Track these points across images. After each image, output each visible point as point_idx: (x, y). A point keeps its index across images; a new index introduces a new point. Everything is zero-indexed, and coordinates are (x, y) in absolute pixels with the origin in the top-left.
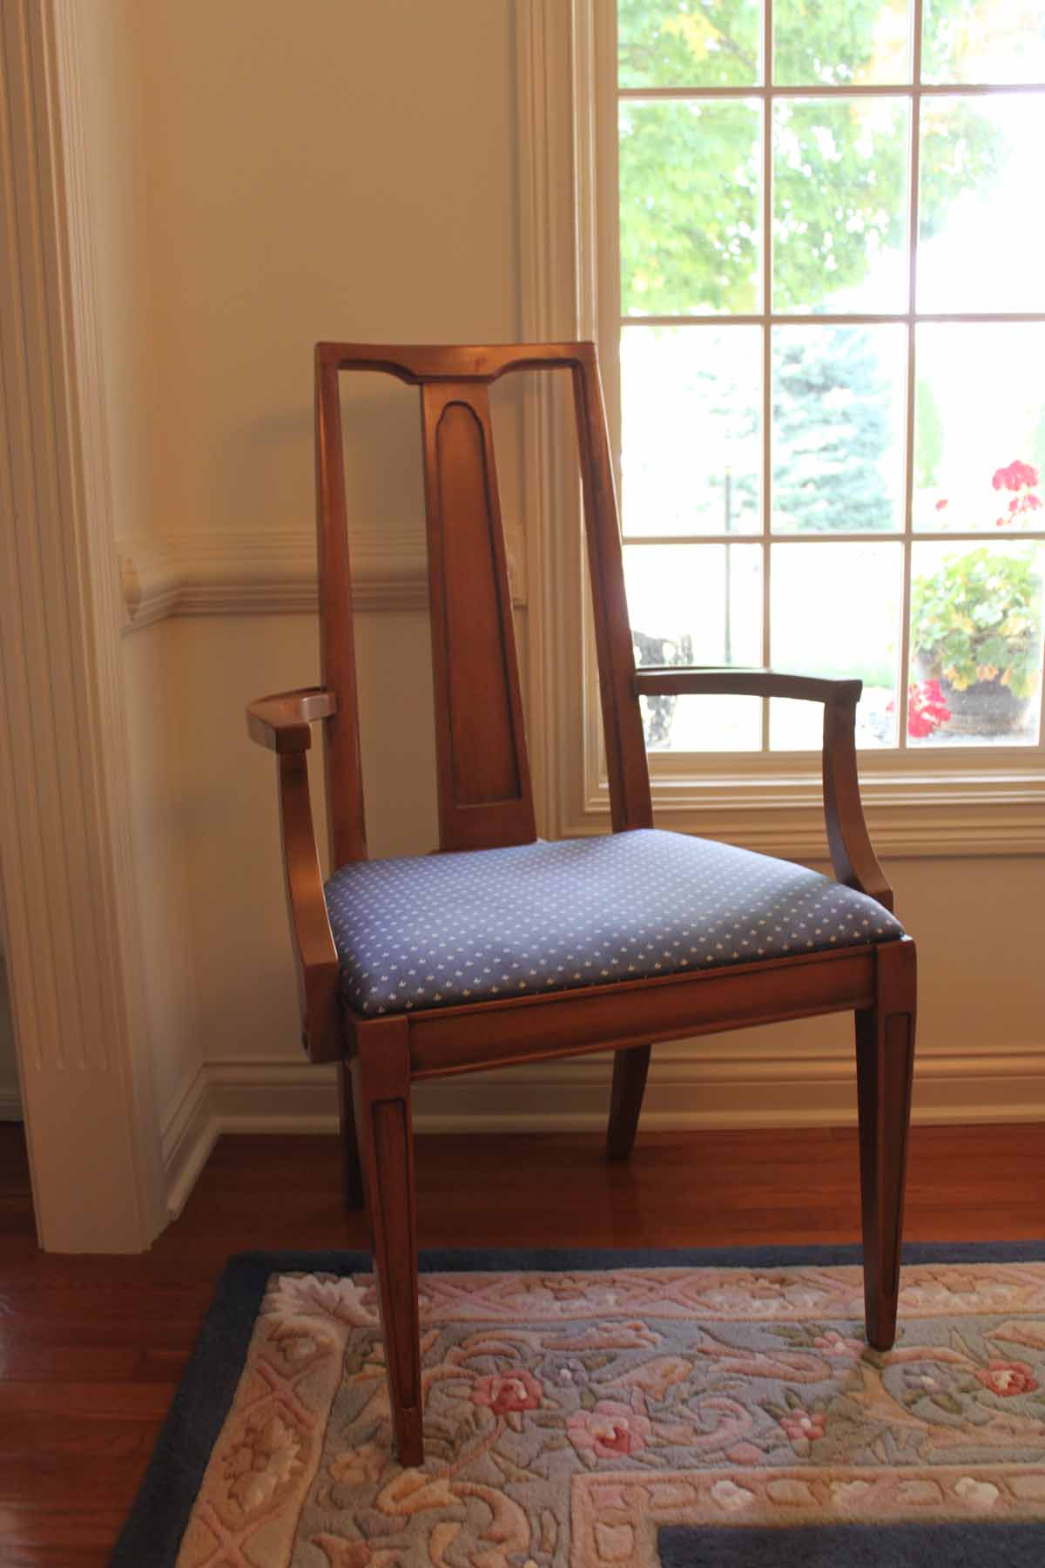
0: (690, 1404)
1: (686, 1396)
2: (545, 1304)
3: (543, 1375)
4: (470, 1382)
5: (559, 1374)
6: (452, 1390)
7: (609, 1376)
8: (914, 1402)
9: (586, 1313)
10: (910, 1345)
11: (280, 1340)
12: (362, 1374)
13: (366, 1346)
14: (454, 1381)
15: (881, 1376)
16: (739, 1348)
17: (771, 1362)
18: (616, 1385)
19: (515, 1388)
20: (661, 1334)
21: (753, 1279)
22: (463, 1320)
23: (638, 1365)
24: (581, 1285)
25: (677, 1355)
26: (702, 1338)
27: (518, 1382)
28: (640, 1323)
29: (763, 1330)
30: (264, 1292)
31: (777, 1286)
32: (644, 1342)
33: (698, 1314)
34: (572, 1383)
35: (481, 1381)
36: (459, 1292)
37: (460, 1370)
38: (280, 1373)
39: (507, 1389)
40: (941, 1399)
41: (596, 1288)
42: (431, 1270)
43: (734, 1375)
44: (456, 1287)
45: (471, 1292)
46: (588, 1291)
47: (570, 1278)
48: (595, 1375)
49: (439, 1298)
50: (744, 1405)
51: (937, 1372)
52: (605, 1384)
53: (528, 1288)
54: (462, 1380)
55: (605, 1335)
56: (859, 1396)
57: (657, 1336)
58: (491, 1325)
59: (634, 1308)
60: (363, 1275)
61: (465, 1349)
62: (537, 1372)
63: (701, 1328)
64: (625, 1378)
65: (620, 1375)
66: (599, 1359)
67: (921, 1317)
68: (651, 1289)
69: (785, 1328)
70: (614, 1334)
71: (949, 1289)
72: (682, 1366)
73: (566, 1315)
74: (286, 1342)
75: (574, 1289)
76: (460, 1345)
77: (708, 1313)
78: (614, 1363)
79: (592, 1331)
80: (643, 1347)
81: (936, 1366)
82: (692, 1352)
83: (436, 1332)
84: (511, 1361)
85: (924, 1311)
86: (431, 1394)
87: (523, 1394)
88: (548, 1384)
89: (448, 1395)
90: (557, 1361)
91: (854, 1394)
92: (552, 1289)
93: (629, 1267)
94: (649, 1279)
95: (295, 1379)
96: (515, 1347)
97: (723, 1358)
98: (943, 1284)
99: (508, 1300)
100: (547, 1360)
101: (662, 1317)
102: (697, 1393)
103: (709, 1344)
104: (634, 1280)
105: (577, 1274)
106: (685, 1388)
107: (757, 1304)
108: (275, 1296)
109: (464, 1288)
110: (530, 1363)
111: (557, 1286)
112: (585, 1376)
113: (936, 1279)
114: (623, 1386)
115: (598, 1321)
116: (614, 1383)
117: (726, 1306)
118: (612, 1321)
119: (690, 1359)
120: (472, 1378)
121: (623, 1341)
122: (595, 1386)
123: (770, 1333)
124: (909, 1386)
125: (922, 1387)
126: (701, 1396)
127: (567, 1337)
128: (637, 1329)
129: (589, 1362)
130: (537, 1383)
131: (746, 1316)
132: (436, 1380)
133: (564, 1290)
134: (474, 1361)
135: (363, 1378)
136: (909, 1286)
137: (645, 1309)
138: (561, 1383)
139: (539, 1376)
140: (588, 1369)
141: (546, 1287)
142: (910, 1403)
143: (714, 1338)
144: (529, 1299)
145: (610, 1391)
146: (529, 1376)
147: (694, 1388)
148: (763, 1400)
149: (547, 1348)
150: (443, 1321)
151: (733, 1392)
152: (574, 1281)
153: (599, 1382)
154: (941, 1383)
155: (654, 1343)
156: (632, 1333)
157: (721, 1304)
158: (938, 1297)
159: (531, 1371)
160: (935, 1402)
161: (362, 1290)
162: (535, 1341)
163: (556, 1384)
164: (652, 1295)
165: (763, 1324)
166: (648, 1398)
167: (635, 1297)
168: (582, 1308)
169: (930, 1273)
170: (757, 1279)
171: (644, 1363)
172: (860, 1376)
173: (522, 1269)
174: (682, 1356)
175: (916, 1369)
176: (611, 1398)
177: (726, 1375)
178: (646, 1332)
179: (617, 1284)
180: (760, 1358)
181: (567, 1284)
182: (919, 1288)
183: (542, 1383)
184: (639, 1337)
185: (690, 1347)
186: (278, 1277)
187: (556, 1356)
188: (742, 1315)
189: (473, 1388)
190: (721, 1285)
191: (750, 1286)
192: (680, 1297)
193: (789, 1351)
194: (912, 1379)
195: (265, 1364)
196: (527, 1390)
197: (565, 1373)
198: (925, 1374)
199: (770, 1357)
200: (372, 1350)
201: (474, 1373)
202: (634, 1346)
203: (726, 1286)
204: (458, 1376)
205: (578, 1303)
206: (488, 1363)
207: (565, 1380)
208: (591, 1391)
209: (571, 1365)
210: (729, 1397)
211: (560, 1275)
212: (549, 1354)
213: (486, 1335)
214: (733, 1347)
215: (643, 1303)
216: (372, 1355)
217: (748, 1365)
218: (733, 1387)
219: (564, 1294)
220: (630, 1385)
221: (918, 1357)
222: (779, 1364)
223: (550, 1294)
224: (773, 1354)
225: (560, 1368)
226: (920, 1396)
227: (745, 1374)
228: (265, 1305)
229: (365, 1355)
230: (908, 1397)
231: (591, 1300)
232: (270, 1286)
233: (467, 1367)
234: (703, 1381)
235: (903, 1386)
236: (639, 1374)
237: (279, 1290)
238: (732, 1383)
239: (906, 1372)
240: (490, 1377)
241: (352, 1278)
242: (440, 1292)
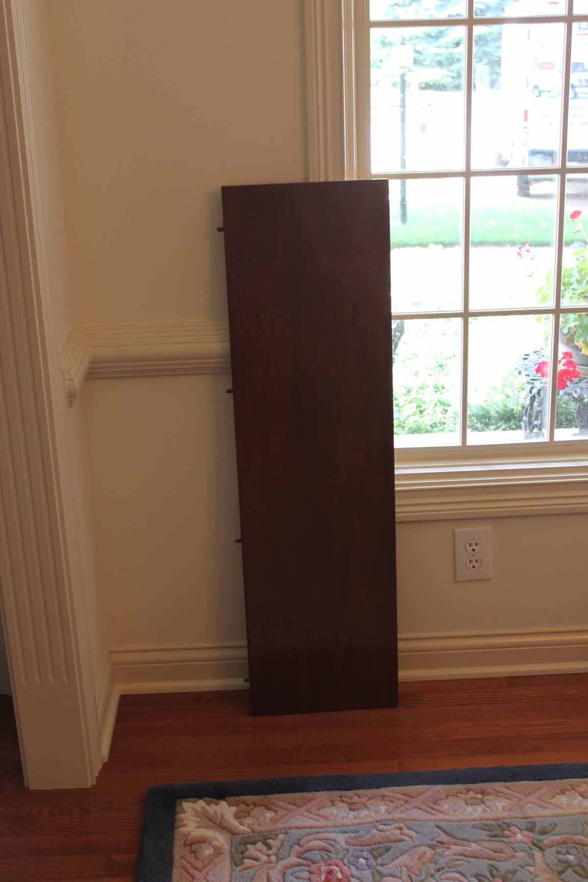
0: (435, 876)
1: (432, 871)
2: (344, 814)
3: (349, 863)
4: (307, 868)
5: (358, 862)
6: (298, 874)
7: (388, 861)
8: (563, 872)
9: (370, 820)
10: (560, 834)
11: (191, 845)
12: (243, 866)
13: (242, 848)
14: (298, 868)
15: (544, 855)
16: (461, 840)
17: (480, 848)
18: (391, 867)
19: (335, 872)
20: (415, 831)
21: (465, 791)
22: (297, 828)
23: (404, 853)
24: (364, 799)
25: (425, 845)
26: (438, 833)
27: (336, 868)
28: (402, 825)
29: (474, 827)
30: (175, 813)
31: (480, 796)
32: (405, 837)
33: (436, 817)
34: (366, 867)
35: (314, 867)
36: (294, 807)
37: (300, 860)
38: (197, 869)
39: (330, 872)
40: (578, 869)
41: (373, 801)
42: (273, 793)
43: (459, 857)
44: (289, 803)
45: (299, 807)
46: (369, 803)
47: (357, 795)
48: (380, 861)
49: (281, 812)
50: (465, 876)
51: (576, 852)
52: (387, 866)
53: (333, 803)
54: (304, 868)
55: (382, 834)
56: (531, 869)
57: (412, 833)
58: (314, 830)
59: (397, 815)
60: (232, 798)
61: (302, 847)
62: (345, 861)
63: (438, 827)
64: (397, 861)
65: (393, 860)
66: (381, 851)
67: (565, 815)
68: (406, 802)
69: (487, 825)
70: (387, 833)
71: (581, 796)
72: (429, 852)
73: (357, 821)
74: (194, 847)
75: (360, 803)
76: (299, 845)
77: (442, 816)
78: (390, 852)
79: (374, 831)
80: (405, 841)
81: (575, 847)
82: (434, 843)
83: (281, 836)
84: (329, 854)
85: (568, 812)
86: (286, 878)
87: (340, 876)
88: (353, 868)
89: (296, 878)
90: (356, 853)
91: (529, 868)
92: (347, 803)
93: (391, 786)
94: (405, 795)
95: (205, 871)
96: (331, 845)
97: (452, 846)
98: (578, 792)
99: (322, 812)
100: (350, 853)
101: (414, 820)
102: (439, 870)
103: (443, 837)
104: (396, 795)
105: (361, 792)
106: (432, 866)
107: (469, 809)
108: (182, 816)
109: (295, 805)
110: (341, 855)
111: (349, 801)
112: (373, 862)
113: (573, 789)
114: (396, 868)
115: (377, 824)
116: (391, 865)
117: (451, 811)
118: (385, 825)
119: (433, 847)
120: (309, 866)
121: (393, 838)
122: (380, 868)
123: (477, 828)
124: (560, 861)
125: (567, 862)
126: (442, 871)
127: (360, 837)
128: (400, 829)
129: (375, 853)
130: (347, 868)
131: (464, 817)
132: (288, 868)
133: (354, 803)
134: (308, 855)
135: (245, 869)
136: (559, 794)
137: (402, 816)
138: (360, 867)
139: (347, 864)
140: (375, 857)
141: (343, 801)
142: (561, 873)
143: (446, 833)
144: (334, 810)
145: (391, 871)
146: (341, 863)
147: (437, 867)
148: (477, 873)
149: (349, 845)
150: (285, 829)
151: (460, 869)
152: (360, 797)
153: (382, 865)
154: (579, 860)
155: (411, 838)
156: (398, 832)
157: (448, 810)
158: (576, 802)
159: (342, 860)
160: (576, 872)
161: (234, 809)
162: (341, 838)
163: (357, 868)
164: (407, 806)
165: (474, 823)
166: (411, 874)
167: (397, 808)
168: (366, 816)
169: (571, 785)
170: (468, 792)
171: (407, 851)
172: (532, 856)
173: (328, 790)
174: (429, 846)
175: (564, 851)
176: (390, 875)
177: (454, 857)
178: (406, 831)
179: (385, 798)
180: (473, 844)
181: (356, 799)
182: (564, 795)
183: (350, 868)
184: (402, 834)
185: (432, 840)
186: (181, 802)
187: (355, 850)
188: (461, 817)
189: (311, 873)
190: (447, 797)
191: (463, 796)
192: (424, 807)
193: (490, 840)
194: (561, 857)
195: (183, 861)
196: (342, 872)
197: (362, 861)
198: (569, 854)
199: (479, 845)
200: (247, 850)
201: (310, 863)
202: (400, 841)
203: (450, 797)
204: (300, 865)
205: (364, 813)
206: (316, 855)
207: (362, 865)
208: (378, 871)
209: (365, 856)
210: (457, 872)
211: (350, 793)
212: (351, 848)
213: (313, 837)
214: (457, 839)
215: (402, 812)
216: (247, 853)
217: (467, 851)
218: (460, 866)
219: (353, 807)
220: (401, 866)
221: (565, 842)
222: (485, 850)
223: (347, 807)
224: (479, 843)
225: (358, 858)
226: (566, 869)
227: (465, 856)
228: (177, 823)
229: (243, 853)
230: (559, 869)
231: (372, 810)
232: (178, 809)
233: (304, 859)
234: (442, 862)
235: (557, 861)
236: (404, 859)
237: (184, 812)
238: (459, 862)
239: (558, 853)
240: (319, 864)
241: (226, 800)
242: (281, 808)
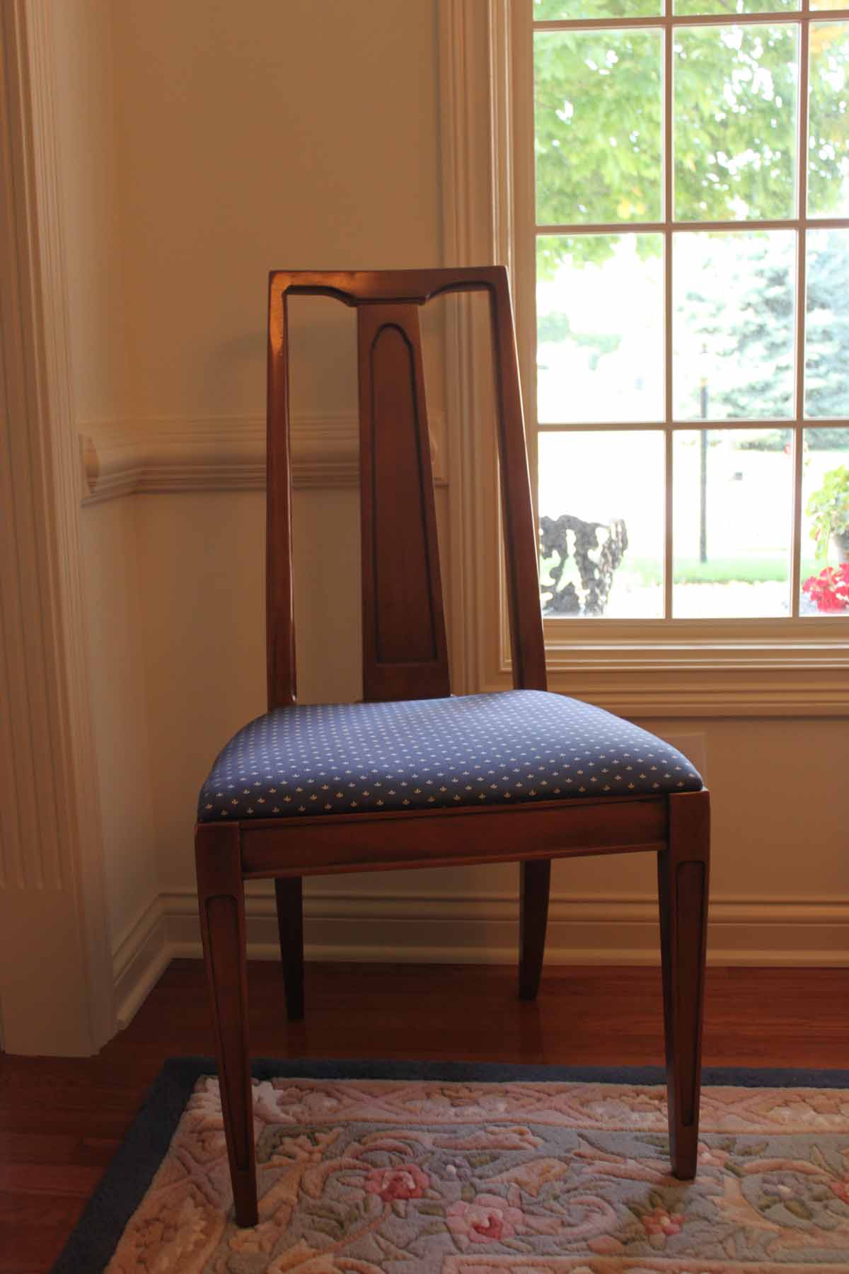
0: (560, 1200)
1: (558, 1192)
2: (441, 1110)
3: (430, 1169)
4: (364, 1173)
5: (445, 1169)
6: (348, 1180)
7: (491, 1173)
8: (768, 1207)
9: (479, 1118)
10: (773, 1157)
11: (200, 1133)
12: (270, 1163)
13: (276, 1141)
14: (349, 1172)
15: (741, 1182)
16: (613, 1153)
17: (641, 1167)
18: (497, 1182)
19: (404, 1180)
20: (543, 1139)
21: (635, 1095)
22: (365, 1121)
23: (518, 1165)
24: (475, 1095)
25: (555, 1157)
26: (579, 1143)
27: (408, 1175)
28: (525, 1128)
29: (637, 1139)
30: (192, 1091)
31: (656, 1102)
32: (525, 1145)
33: (580, 1123)
34: (455, 1178)
35: (374, 1171)
36: (365, 1097)
37: (357, 1162)
38: (197, 1161)
39: (398, 1179)
40: (793, 1204)
41: (489, 1097)
42: (343, 1077)
43: (605, 1177)
44: (364, 1092)
45: (376, 1097)
46: (481, 1100)
47: (467, 1088)
48: (478, 1171)
49: (347, 1101)
50: (610, 1203)
51: (793, 1181)
52: (487, 1180)
53: (428, 1096)
54: (358, 1171)
55: (492, 1137)
56: (717, 1200)
57: (538, 1140)
58: (392, 1125)
59: (521, 1114)
60: (281, 1079)
61: (365, 1144)
62: (425, 1167)
63: (581, 1136)
64: (505, 1175)
65: (501, 1172)
66: (483, 1158)
67: (785, 1133)
68: (539, 1100)
69: (658, 1138)
70: (500, 1137)
71: (815, 1110)
72: (558, 1167)
73: (459, 1120)
74: (205, 1134)
75: (469, 1098)
76: (359, 1141)
77: (588, 1122)
78: (497, 1162)
79: (479, 1133)
80: (525, 1149)
81: (794, 1176)
82: (570, 1155)
83: (341, 1130)
84: (403, 1156)
85: (789, 1129)
86: (327, 1183)
87: (412, 1185)
88: (435, 1177)
89: (343, 1184)
90: (444, 1158)
91: (712, 1197)
92: (450, 1097)
93: (521, 1080)
94: (537, 1091)
95: (209, 1165)
96: (409, 1145)
97: (597, 1162)
98: (811, 1106)
99: (408, 1105)
100: (437, 1156)
101: (546, 1124)
102: (568, 1191)
103: (586, 1149)
104: (524, 1091)
105: (475, 1085)
106: (559, 1186)
107: (635, 1116)
108: (202, 1095)
109: (371, 1094)
110: (421, 1158)
111: (454, 1094)
112: (469, 1172)
113: (804, 1101)
114: (503, 1182)
115: (486, 1124)
116: (494, 1179)
117: (606, 1118)
118: (498, 1126)
119: (567, 1161)
120: (367, 1170)
121: (507, 1143)
122: (476, 1181)
123: (643, 1142)
124: (766, 1193)
125: (778, 1194)
126: (572, 1193)
127: (457, 1138)
128: (521, 1133)
129: (473, 1160)
130: (425, 1176)
131: (624, 1126)
132: (334, 1170)
133: (461, 1098)
134: (371, 1156)
135: (271, 1167)
136: (779, 1106)
137: (530, 1117)
138: (446, 1177)
139: (427, 1171)
140: (473, 1166)
141: (444, 1095)
142: (763, 1208)
143: (592, 1144)
144: (428, 1104)
145: (491, 1186)
146: (419, 1169)
147: (568, 1186)
148: (628, 1200)
149: (438, 1147)
150: (347, 1121)
151: (600, 1191)
152: (470, 1091)
153: (480, 1177)
154: (797, 1192)
155: (535, 1146)
156: (516, 1137)
157: (602, 1116)
158: (805, 1117)
159: (420, 1165)
160: (787, 1208)
161: (280, 1093)
162: (427, 1140)
163: (442, 1178)
164: (538, 1105)
165: (638, 1134)
166: (523, 1192)
167: (523, 1106)
168: (475, 1114)
169: (800, 1096)
170: (638, 1095)
171: (524, 1163)
172: (720, 1182)
173: (426, 1078)
174: (560, 1159)
175: (775, 1179)
176: (490, 1191)
177: (597, 1176)
178: (530, 1136)
179: (509, 1095)
180: (631, 1163)
181: (465, 1093)
182: (786, 1108)
183: (429, 1176)
184: (521, 1140)
185: (568, 1151)
186: (206, 1079)
187: (444, 1153)
188: (619, 1125)
189: (367, 1179)
190: (605, 1098)
191: (631, 1100)
192: (565, 1108)
193: (658, 1158)
194: (768, 1187)
195: (184, 1151)
196: (415, 1181)
197: (452, 1168)
198: (783, 1183)
199: (641, 1163)
200: (282, 1143)
201: (370, 1166)
202: (516, 1148)
203: (609, 1099)
204: (355, 1167)
205: (471, 1110)
206: (383, 1157)
207: (450, 1174)
208: (472, 1185)
209: (457, 1161)
210: (597, 1195)
211: (459, 1085)
212: (439, 1151)
213: (382, 1134)
214: (607, 1153)
215: (530, 1111)
216: (281, 1148)
217: (619, 1169)
218: (602, 1188)
219: (457, 1102)
220: (509, 1181)
221: (779, 1168)
222: (647, 1169)
223: (447, 1101)
224: (641, 1160)
225: (446, 1164)
226: (775, 1202)
227: (614, 1176)
228: (191, 1103)
229: (275, 1147)
230: (763, 1202)
231: (483, 1108)
232: (198, 1086)
233: (364, 1160)
234: (576, 1180)
235: (761, 1193)
236: (518, 1172)
237: (206, 1090)
238: (602, 1183)
239: (765, 1181)
240: (383, 1169)
241: (271, 1082)
242: (348, 1096)
